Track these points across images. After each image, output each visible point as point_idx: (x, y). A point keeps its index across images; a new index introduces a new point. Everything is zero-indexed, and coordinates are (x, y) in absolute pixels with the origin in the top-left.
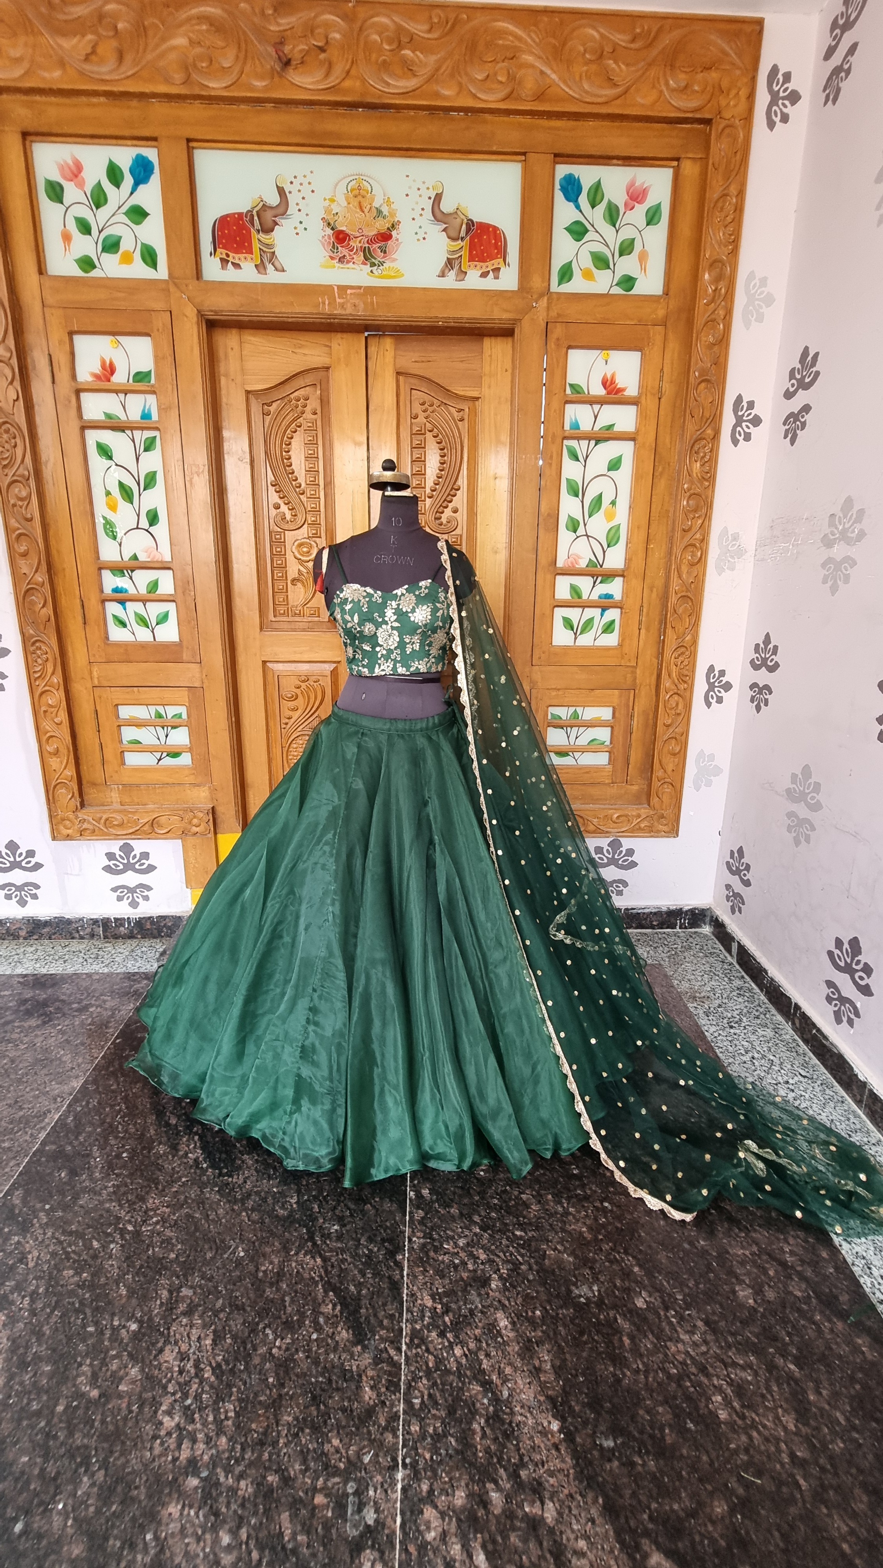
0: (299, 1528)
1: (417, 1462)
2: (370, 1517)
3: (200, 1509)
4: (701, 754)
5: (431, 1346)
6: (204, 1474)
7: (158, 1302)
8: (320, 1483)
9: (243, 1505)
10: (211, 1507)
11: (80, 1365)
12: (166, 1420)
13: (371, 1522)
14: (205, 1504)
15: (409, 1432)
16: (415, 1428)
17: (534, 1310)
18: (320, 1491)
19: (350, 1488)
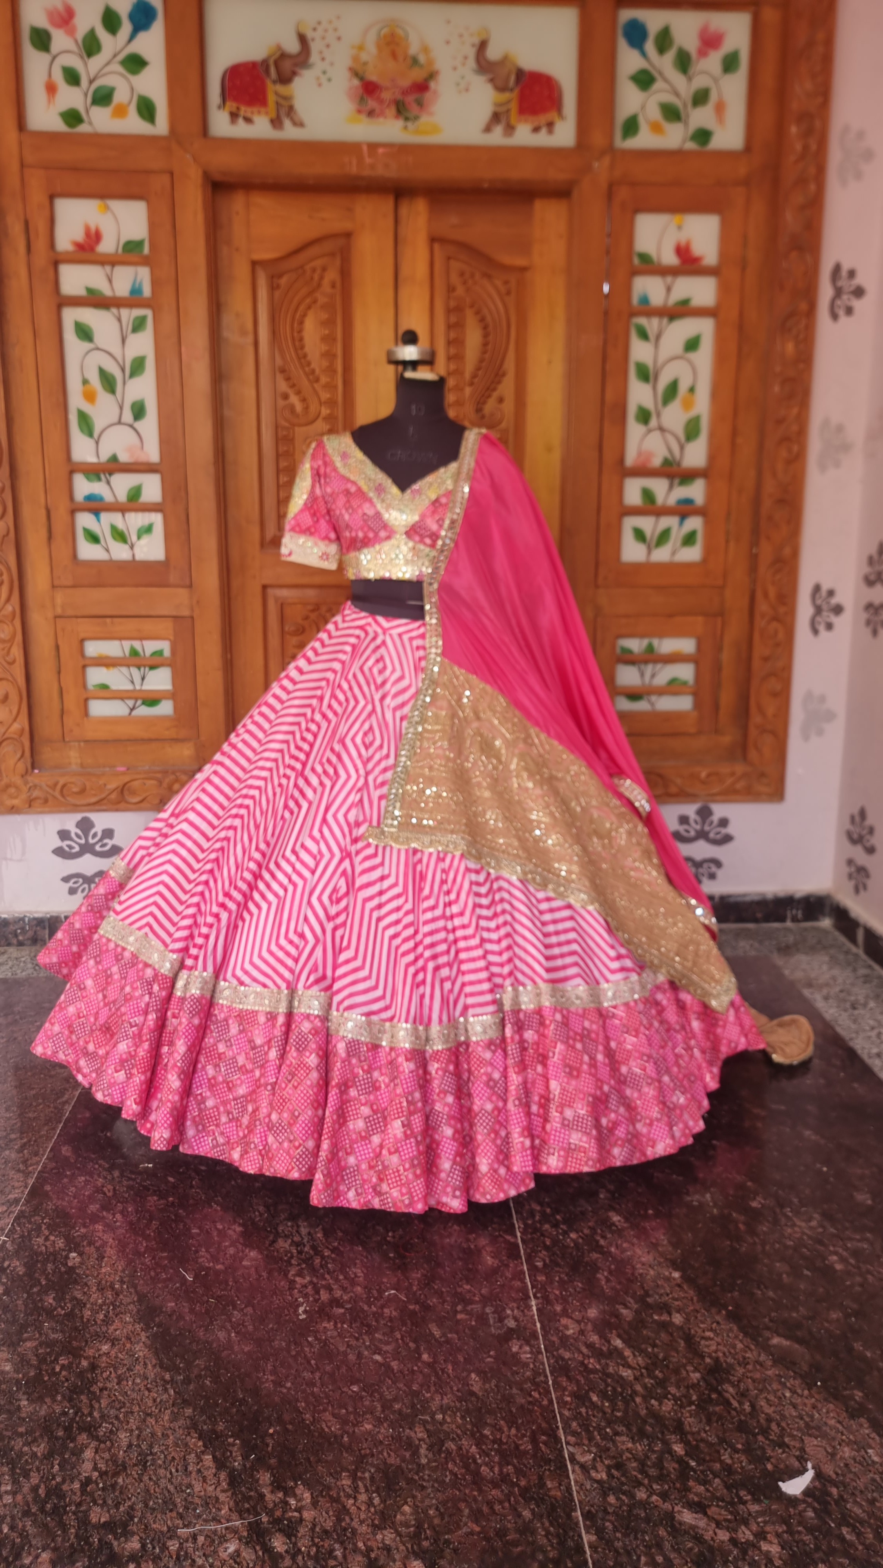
0: (448, 1331)
1: (548, 1295)
2: (512, 1324)
3: (351, 1324)
4: (809, 696)
5: (546, 1233)
6: (349, 1306)
8: (459, 1308)
9: (391, 1321)
10: (362, 1323)
11: (197, 1252)
12: (297, 1279)
13: (513, 1326)
14: (355, 1321)
15: (536, 1280)
16: (541, 1278)
17: (646, 1211)
18: (461, 1312)
19: (488, 1310)
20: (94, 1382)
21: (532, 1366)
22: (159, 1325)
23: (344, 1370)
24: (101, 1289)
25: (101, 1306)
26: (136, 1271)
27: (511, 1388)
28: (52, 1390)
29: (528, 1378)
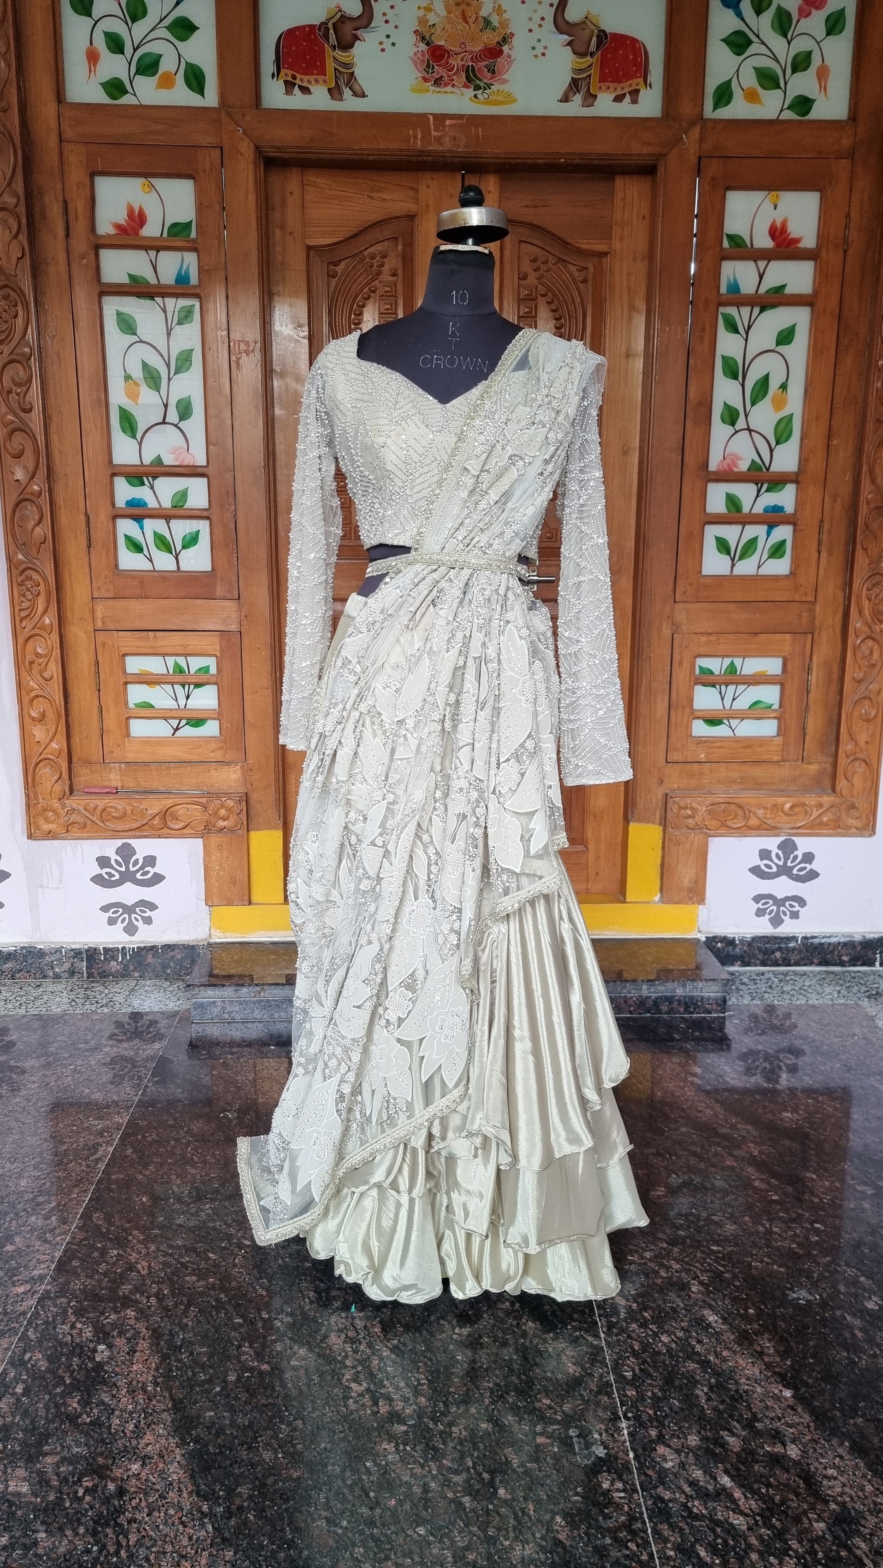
0: (526, 1458)
1: (640, 1416)
2: (601, 1452)
3: (415, 1446)
5: (633, 1335)
6: (411, 1422)
7: (307, 1300)
8: (539, 1428)
9: (461, 1444)
10: (427, 1445)
11: (239, 1347)
12: (353, 1385)
13: (602, 1455)
14: (420, 1442)
15: (625, 1396)
16: (631, 1393)
17: (746, 1309)
18: (541, 1434)
19: (573, 1432)
20: (120, 1511)
21: (626, 1508)
22: (196, 1441)
23: (407, 1506)
24: (132, 1392)
25: (131, 1413)
26: (171, 1370)
27: (604, 1537)
28: (75, 1520)
29: (624, 1523)
